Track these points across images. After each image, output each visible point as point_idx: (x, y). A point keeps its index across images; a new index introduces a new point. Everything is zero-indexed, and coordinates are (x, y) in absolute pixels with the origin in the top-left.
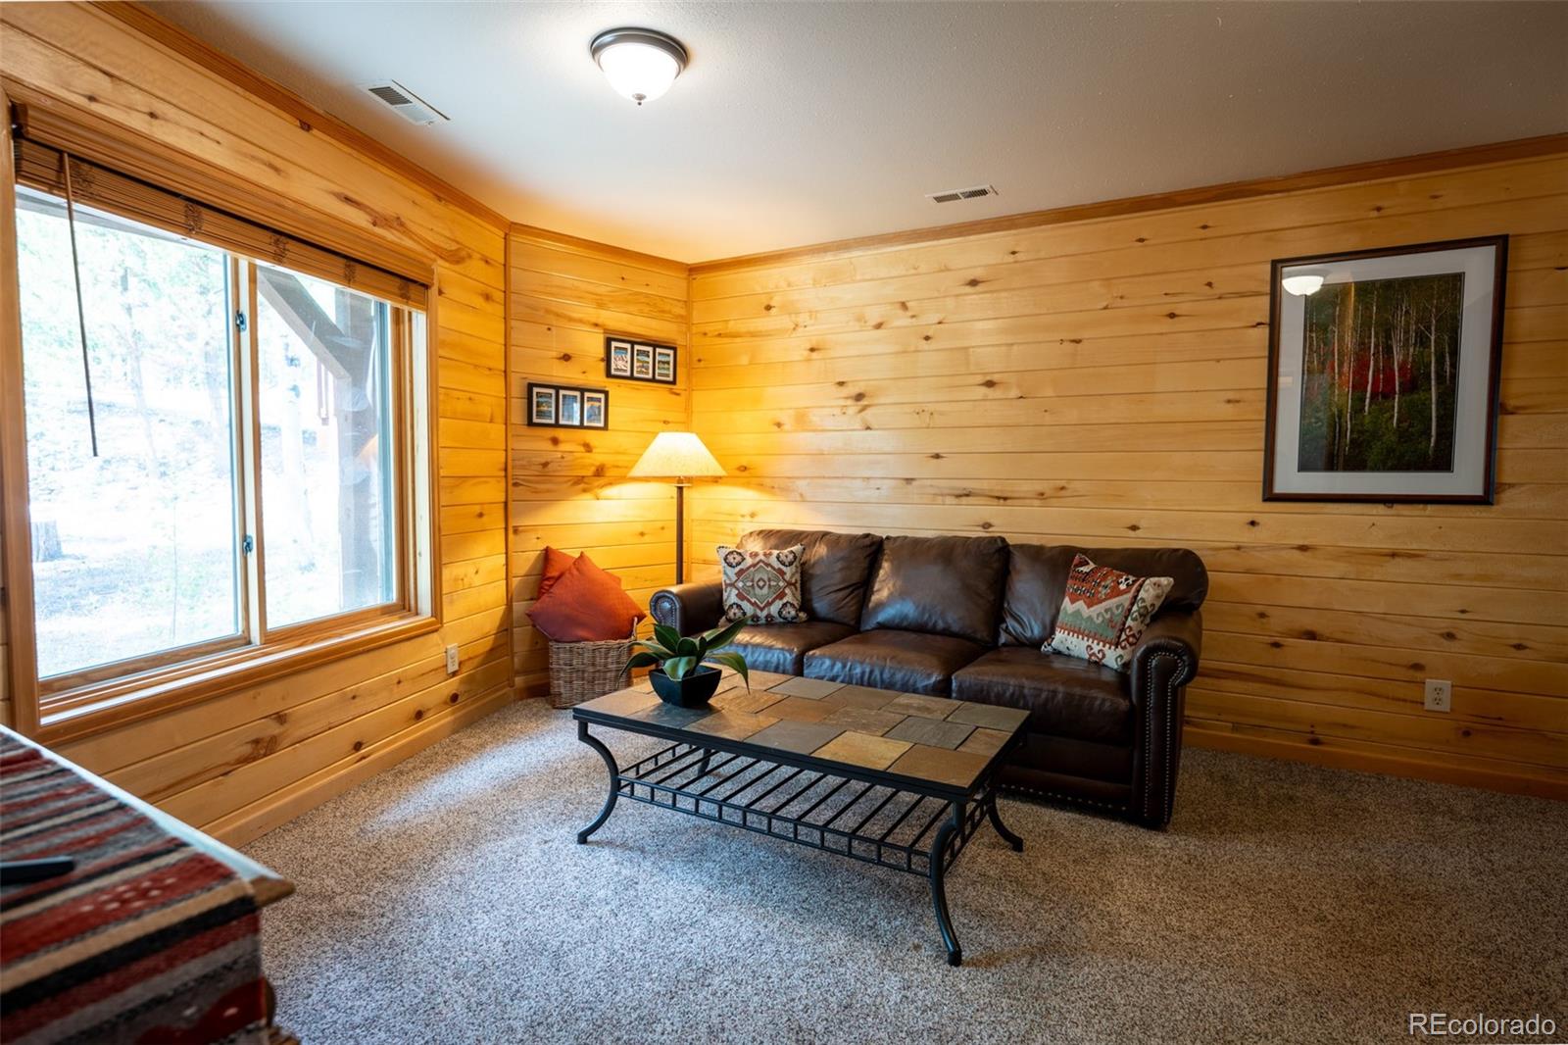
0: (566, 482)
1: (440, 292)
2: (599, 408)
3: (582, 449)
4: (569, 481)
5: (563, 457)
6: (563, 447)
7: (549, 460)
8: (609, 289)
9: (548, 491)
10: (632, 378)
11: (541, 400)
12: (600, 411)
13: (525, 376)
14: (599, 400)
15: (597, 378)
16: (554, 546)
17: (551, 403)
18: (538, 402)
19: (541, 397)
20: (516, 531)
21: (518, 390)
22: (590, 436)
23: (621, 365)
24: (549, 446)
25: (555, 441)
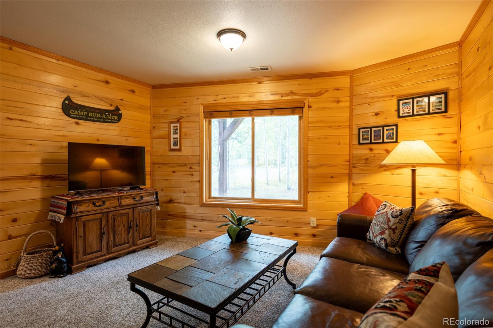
0: (376, 166)
1: (309, 107)
2: (393, 133)
3: (385, 152)
4: (378, 166)
5: (375, 156)
6: (375, 152)
7: (368, 157)
8: (399, 77)
9: (368, 170)
10: (413, 115)
11: (364, 134)
12: (393, 135)
13: (358, 125)
14: (393, 129)
15: (394, 119)
16: (369, 193)
17: (368, 134)
18: (363, 135)
19: (364, 132)
20: (354, 184)
21: (355, 131)
22: (388, 146)
23: (406, 110)
24: (367, 152)
25: (371, 150)
